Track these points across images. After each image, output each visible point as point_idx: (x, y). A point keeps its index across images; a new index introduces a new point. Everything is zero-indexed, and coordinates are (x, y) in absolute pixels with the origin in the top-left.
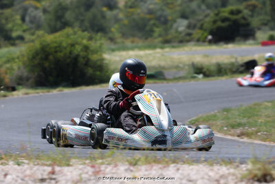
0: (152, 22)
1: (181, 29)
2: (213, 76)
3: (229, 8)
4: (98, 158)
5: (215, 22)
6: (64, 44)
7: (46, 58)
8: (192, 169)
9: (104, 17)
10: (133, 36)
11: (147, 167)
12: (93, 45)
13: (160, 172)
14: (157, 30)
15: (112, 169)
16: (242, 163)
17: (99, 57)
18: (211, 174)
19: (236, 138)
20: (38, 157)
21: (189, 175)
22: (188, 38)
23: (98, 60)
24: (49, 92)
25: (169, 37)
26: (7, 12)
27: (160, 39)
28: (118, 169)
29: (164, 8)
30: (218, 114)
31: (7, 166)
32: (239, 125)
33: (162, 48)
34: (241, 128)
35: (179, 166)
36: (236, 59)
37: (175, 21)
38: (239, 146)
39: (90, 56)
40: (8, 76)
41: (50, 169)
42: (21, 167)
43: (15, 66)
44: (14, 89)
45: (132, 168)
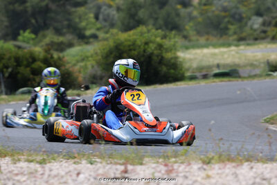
0: (226, 20)
1: (256, 26)
4: (172, 157)
6: (138, 42)
7: (120, 56)
8: (266, 168)
9: (178, 15)
10: (208, 33)
11: (221, 165)
12: (167, 43)
13: (234, 170)
14: (232, 28)
15: (185, 168)
17: (173, 56)
20: (110, 156)
21: (262, 173)
22: (263, 35)
23: (171, 58)
25: (244, 34)
26: (81, 10)
27: (235, 37)
28: (191, 168)
29: (239, 5)
31: (80, 165)
33: (237, 46)
35: (253, 164)
37: (250, 19)
39: (164, 55)
40: (81, 75)
41: (122, 168)
42: (94, 166)
44: (87, 88)
45: (205, 167)
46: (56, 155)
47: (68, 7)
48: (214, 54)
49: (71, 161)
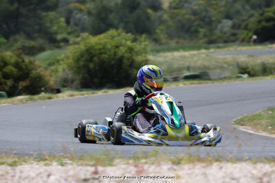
0: (196, 23)
1: (226, 29)
2: (258, 76)
3: (274, 8)
4: (142, 158)
5: (259, 22)
6: (109, 46)
7: (91, 60)
9: (148, 18)
10: (179, 37)
11: (191, 166)
12: (138, 47)
13: (203, 170)
14: (202, 31)
15: (155, 169)
17: (144, 59)
18: (254, 172)
20: (81, 158)
21: (231, 173)
22: (232, 38)
24: (93, 93)
25: (214, 37)
26: (52, 14)
27: (206, 40)
28: (161, 168)
29: (209, 9)
30: (263, 113)
31: (50, 167)
33: (207, 48)
35: (222, 164)
37: (220, 22)
39: (134, 58)
40: (53, 79)
41: (92, 169)
42: (64, 168)
43: (60, 68)
44: (58, 91)
45: (175, 167)
46: (27, 158)
47: (39, 12)
48: (184, 57)
49: (42, 163)
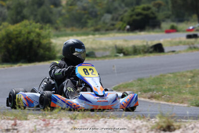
0: (86, 16)
1: (107, 21)
2: (130, 55)
3: (142, 6)
4: (48, 114)
5: (131, 16)
6: (23, 32)
7: (10, 42)
8: (116, 122)
9: (51, 12)
10: (73, 26)
11: (84, 120)
12: (44, 33)
13: (93, 124)
14: (90, 22)
15: (58, 122)
16: (152, 118)
17: (48, 42)
18: (130, 125)
19: (147, 100)
20: (4, 114)
21: (113, 126)
22: (112, 27)
23: (47, 44)
24: (12, 66)
25: (98, 27)
27: (93, 28)
28: (62, 122)
29: (94, 6)
30: (134, 82)
32: (150, 90)
33: (93, 35)
34: (151, 93)
35: (106, 120)
36: (147, 42)
37: (103, 15)
38: (150, 105)
39: (41, 41)
41: (13, 122)
45: (72, 121)
